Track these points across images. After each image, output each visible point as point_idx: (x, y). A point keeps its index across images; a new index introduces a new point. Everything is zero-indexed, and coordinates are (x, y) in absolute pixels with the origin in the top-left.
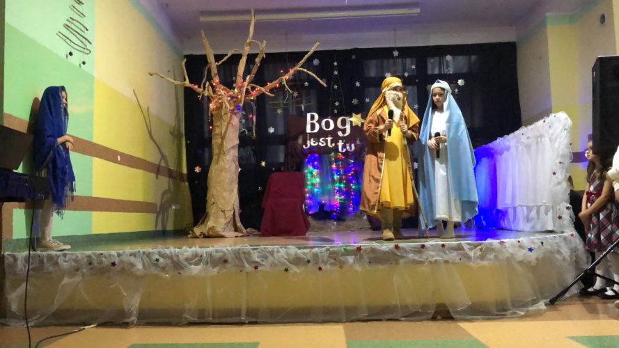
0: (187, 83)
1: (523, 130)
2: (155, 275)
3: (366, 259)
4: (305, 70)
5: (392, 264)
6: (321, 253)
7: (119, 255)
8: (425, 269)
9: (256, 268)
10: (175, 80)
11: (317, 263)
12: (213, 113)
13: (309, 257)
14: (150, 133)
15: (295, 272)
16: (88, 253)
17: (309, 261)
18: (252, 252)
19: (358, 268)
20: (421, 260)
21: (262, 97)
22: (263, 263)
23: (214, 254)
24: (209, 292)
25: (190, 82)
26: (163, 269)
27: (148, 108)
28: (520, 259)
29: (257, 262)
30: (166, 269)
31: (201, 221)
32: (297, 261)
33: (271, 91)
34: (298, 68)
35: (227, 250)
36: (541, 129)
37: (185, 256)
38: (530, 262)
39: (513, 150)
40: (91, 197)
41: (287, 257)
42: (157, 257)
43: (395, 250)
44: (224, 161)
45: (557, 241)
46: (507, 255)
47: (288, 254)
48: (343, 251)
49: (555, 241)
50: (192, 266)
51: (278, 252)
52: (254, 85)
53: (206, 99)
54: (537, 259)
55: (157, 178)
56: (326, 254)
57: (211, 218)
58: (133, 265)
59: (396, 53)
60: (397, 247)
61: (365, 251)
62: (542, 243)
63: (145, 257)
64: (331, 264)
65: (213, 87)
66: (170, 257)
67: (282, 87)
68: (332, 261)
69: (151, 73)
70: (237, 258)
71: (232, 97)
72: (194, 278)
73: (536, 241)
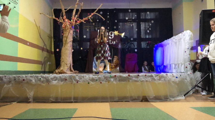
1: (174, 37)
2: (40, 84)
3: (118, 79)
4: (97, 14)
5: (127, 81)
6: (101, 77)
7: (26, 77)
8: (139, 83)
9: (77, 82)
10: (50, 16)
11: (100, 81)
12: (63, 29)
13: (97, 79)
14: (40, 35)
15: (92, 84)
16: (14, 76)
17: (97, 80)
18: (76, 76)
19: (115, 82)
20: (138, 80)
21: (81, 23)
22: (80, 80)
23: (62, 77)
24: (59, 91)
25: (55, 17)
26: (43, 82)
27: (40, 27)
28: (173, 81)
29: (78, 80)
30: (44, 82)
31: (58, 68)
32: (93, 80)
33: (85, 21)
34: (94, 13)
35: (67, 75)
36: (181, 37)
37: (51, 78)
38: (176, 82)
39: (170, 44)
40: (17, 57)
41: (89, 79)
42: (40, 78)
43: (128, 77)
44: (67, 46)
45: (186, 75)
46: (169, 79)
47: (89, 77)
48: (110, 76)
49: (185, 75)
50: (54, 81)
51: (86, 76)
52: (78, 19)
53: (61, 23)
54: (179, 81)
55: (42, 52)
56: (103, 78)
57: (62, 67)
58: (31, 80)
59: (130, 11)
60: (129, 75)
61: (118, 76)
62: (181, 75)
63: (36, 78)
64: (105, 81)
65: (64, 20)
66: (46, 78)
67: (89, 20)
69: (41, 13)
70: (70, 79)
71: (70, 23)
72: (54, 85)
73: (178, 75)
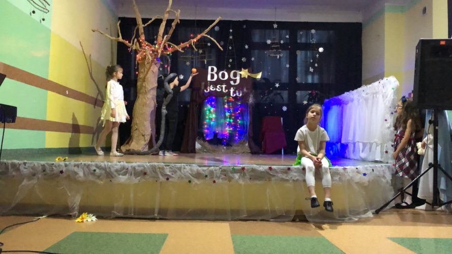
0: (120, 39)
1: (363, 88)
2: (92, 181)
3: (248, 176)
4: (209, 37)
5: (266, 180)
6: (216, 170)
7: (66, 165)
8: (289, 185)
9: (168, 179)
10: (111, 36)
11: (213, 178)
12: (139, 62)
13: (206, 173)
14: (91, 74)
15: (196, 184)
16: (43, 163)
17: (206, 176)
18: (165, 167)
19: (241, 182)
20: (287, 178)
21: (176, 53)
22: (173, 176)
23: (137, 168)
24: (132, 195)
25: (123, 38)
26: (99, 177)
27: (90, 56)
28: (357, 181)
29: (169, 175)
30: (101, 177)
31: (126, 142)
32: (198, 175)
33: (183, 49)
34: (204, 34)
35: (146, 165)
36: (376, 88)
37: (115, 169)
38: (364, 183)
39: (355, 102)
40: (45, 121)
41: (190, 173)
42: (94, 168)
43: (269, 171)
44: (145, 99)
45: (383, 169)
46: (348, 178)
47: (191, 170)
48: (232, 169)
49: (382, 169)
50: (120, 176)
51: (184, 168)
52: (170, 43)
53: (133, 51)
54: (369, 182)
55: (95, 108)
56: (219, 172)
57: (134, 140)
58: (76, 173)
59: (275, 26)
60: (270, 168)
61: (248, 170)
62: (373, 170)
63: (85, 168)
64: (222, 179)
65: (140, 43)
66: (104, 169)
67: (190, 45)
68: (223, 176)
69: (94, 29)
70: (154, 172)
71: (153, 51)
72: (121, 184)
73: (369, 168)
